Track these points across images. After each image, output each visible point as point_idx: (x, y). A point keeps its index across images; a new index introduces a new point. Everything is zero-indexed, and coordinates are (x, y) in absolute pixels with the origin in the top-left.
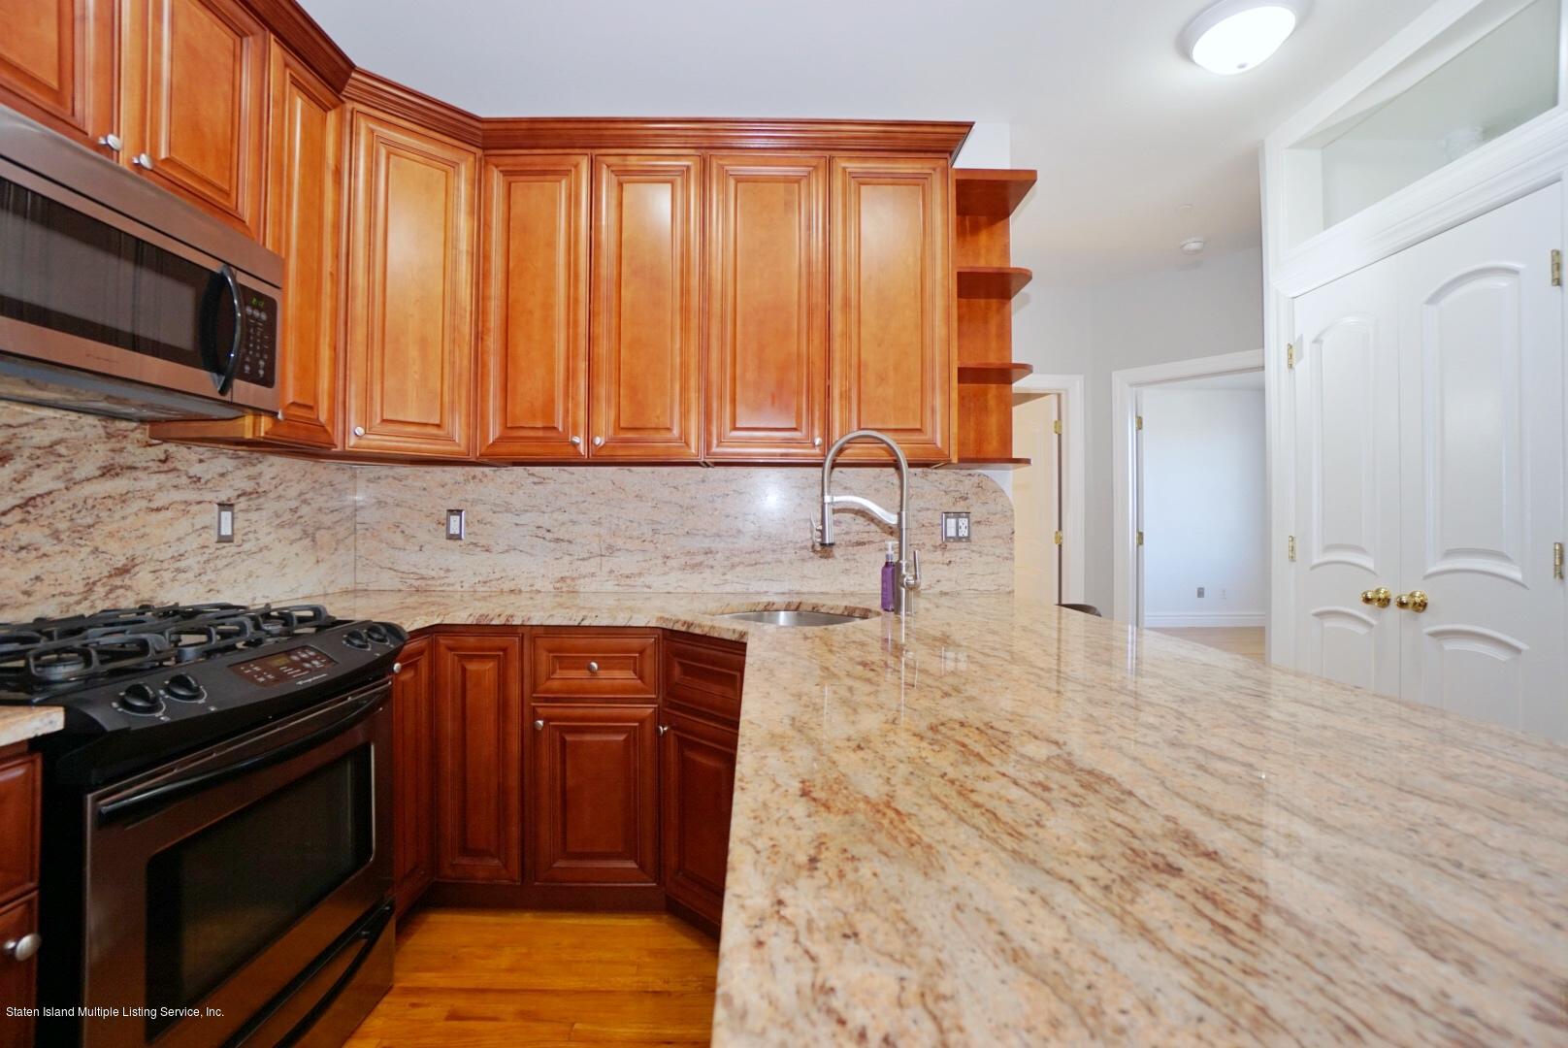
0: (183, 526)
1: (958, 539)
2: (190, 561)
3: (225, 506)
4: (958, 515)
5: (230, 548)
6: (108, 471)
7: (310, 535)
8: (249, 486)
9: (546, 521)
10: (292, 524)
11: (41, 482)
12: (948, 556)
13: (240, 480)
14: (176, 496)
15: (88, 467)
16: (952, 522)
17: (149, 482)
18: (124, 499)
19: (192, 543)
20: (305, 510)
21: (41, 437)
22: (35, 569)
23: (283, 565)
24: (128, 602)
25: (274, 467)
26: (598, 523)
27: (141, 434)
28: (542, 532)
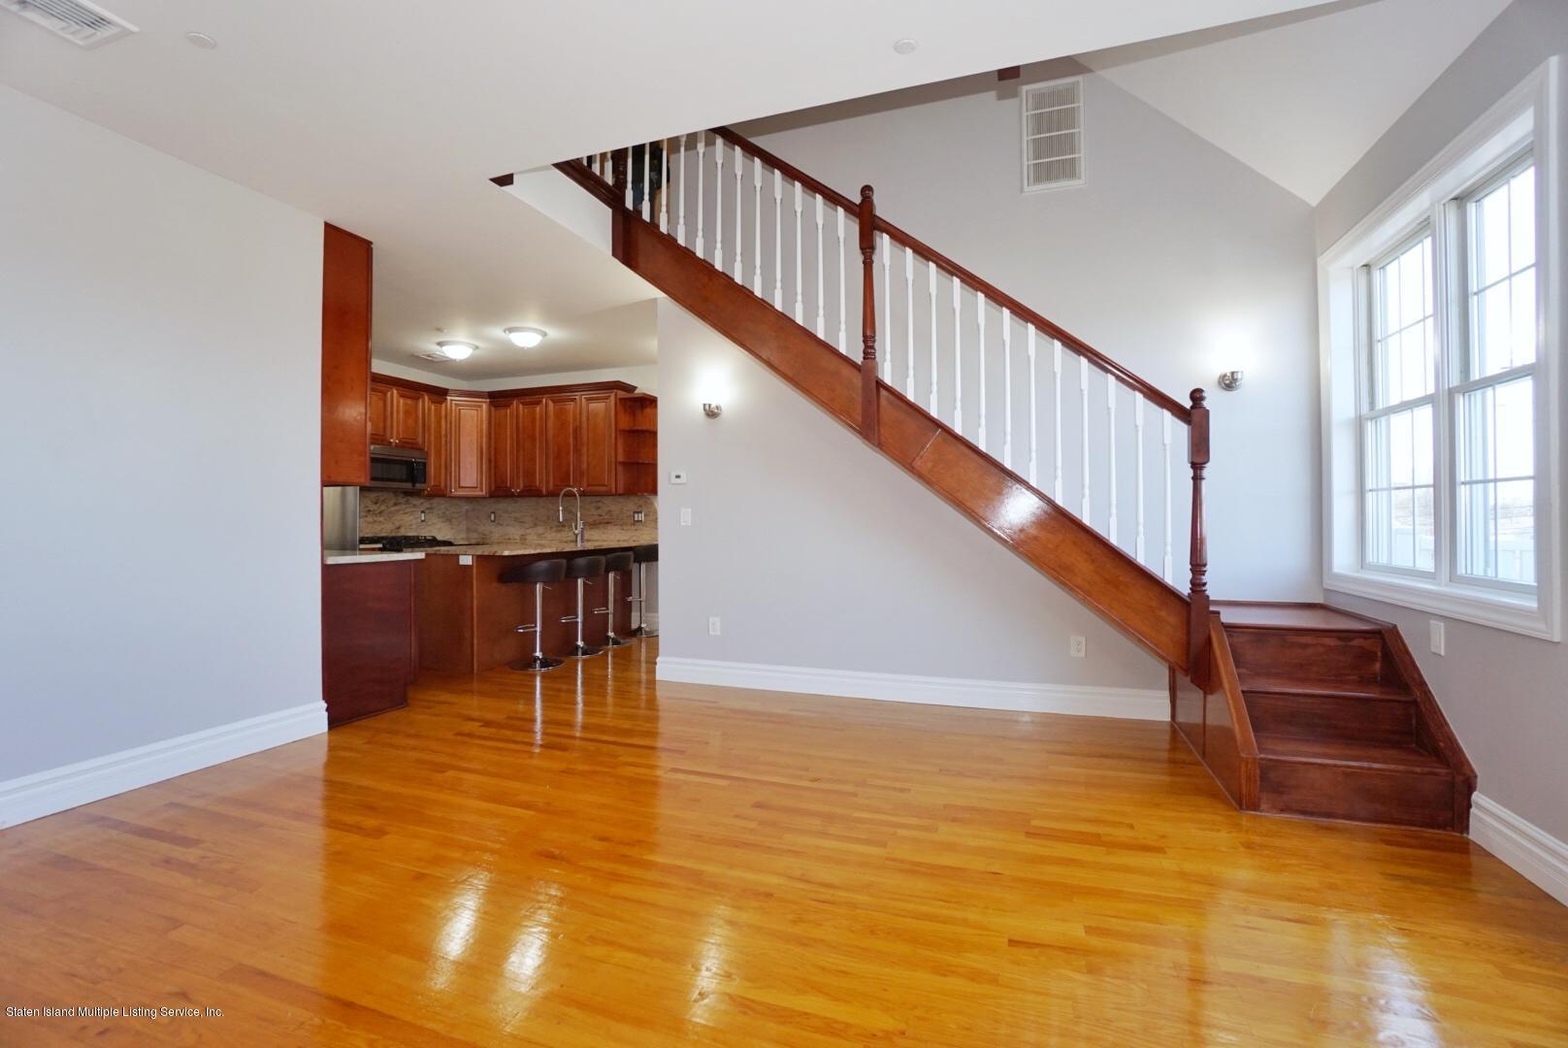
0: (411, 518)
1: (638, 521)
2: (414, 527)
3: (423, 512)
4: (638, 513)
5: (424, 523)
6: (395, 504)
7: (449, 520)
8: (429, 506)
9: (517, 515)
10: (442, 517)
11: (383, 508)
12: (636, 527)
13: (427, 505)
14: (409, 510)
15: (392, 503)
16: (636, 515)
17: (404, 506)
18: (398, 511)
19: (414, 522)
20: (448, 512)
21: (383, 498)
22: (383, 526)
23: (440, 529)
24: (399, 534)
25: (436, 501)
26: (532, 516)
27: (402, 495)
28: (516, 519)
